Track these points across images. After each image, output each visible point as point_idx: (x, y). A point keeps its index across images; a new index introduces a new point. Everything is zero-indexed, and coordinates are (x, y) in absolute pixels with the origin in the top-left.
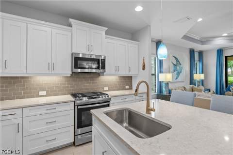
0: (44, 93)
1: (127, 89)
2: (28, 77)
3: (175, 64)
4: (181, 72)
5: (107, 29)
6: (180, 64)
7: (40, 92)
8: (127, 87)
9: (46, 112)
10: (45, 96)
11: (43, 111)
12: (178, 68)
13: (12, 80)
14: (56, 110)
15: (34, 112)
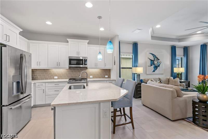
0: (56, 77)
1: (107, 78)
2: (49, 69)
3: (153, 59)
4: (159, 66)
5: (88, 41)
6: (158, 59)
7: (55, 77)
8: (106, 76)
9: (55, 85)
10: (57, 79)
11: (53, 85)
12: (156, 62)
13: (43, 71)
14: (59, 85)
15: (50, 85)
